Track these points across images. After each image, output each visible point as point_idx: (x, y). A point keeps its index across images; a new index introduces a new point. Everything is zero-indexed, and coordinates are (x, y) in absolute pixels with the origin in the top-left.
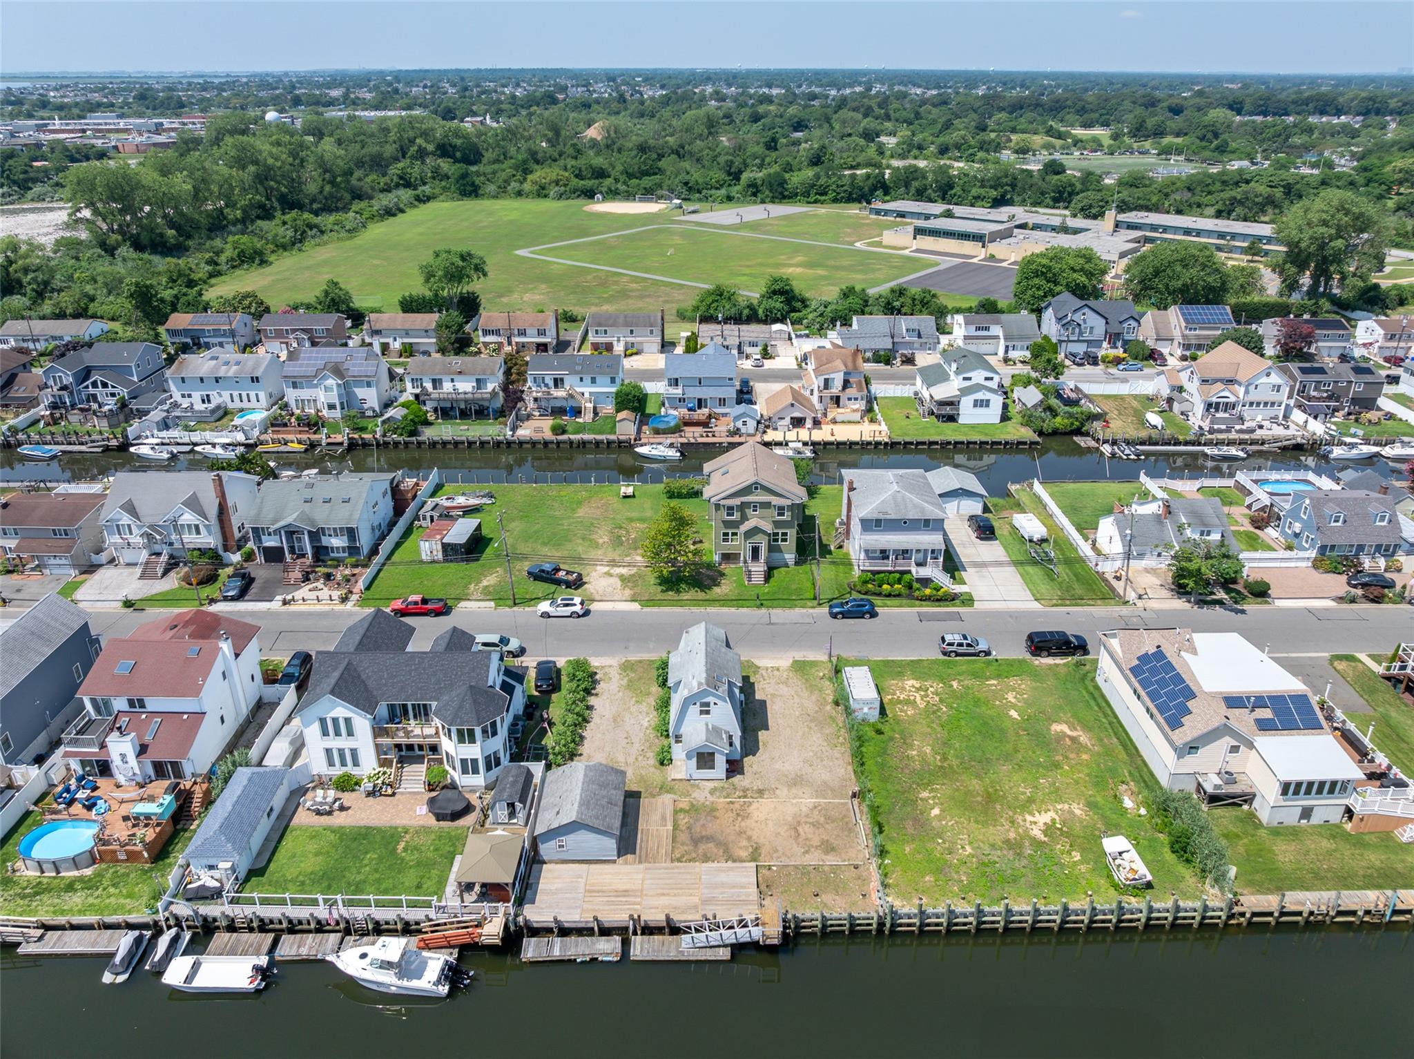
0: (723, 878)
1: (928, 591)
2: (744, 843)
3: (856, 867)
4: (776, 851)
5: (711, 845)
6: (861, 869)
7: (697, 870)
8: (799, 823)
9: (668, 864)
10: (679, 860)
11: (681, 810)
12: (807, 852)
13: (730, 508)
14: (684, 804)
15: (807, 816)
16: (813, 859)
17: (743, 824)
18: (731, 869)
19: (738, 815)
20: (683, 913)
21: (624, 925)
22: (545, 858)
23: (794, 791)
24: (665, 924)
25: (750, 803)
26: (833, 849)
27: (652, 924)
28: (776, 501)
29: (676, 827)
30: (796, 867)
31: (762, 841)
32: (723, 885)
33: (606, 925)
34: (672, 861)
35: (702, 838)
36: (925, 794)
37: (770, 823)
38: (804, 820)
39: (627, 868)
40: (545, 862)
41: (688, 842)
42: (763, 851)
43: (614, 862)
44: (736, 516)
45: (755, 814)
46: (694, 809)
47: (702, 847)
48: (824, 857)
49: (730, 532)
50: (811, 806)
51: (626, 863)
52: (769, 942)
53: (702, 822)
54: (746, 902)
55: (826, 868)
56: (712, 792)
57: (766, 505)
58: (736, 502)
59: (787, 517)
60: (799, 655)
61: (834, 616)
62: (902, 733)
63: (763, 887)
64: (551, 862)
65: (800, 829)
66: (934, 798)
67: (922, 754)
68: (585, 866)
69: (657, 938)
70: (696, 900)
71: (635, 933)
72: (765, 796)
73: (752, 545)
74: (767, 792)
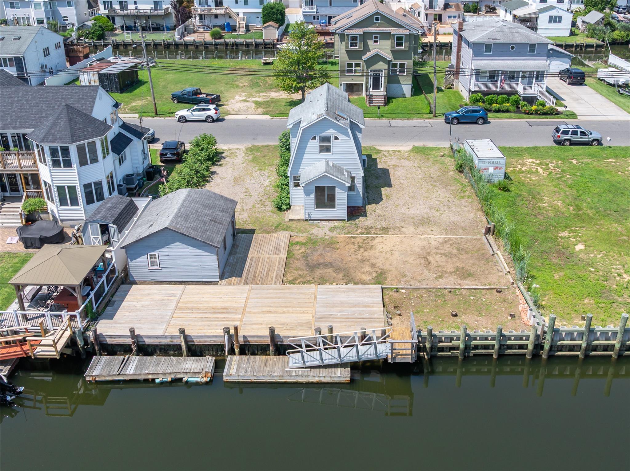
0: (342, 297)
1: (534, 107)
2: (368, 269)
3: (499, 291)
4: (405, 276)
5: (330, 270)
6: (506, 293)
7: (312, 291)
8: (429, 254)
9: (279, 285)
10: (291, 282)
11: (297, 243)
12: (440, 277)
13: (354, 39)
14: (301, 238)
15: (437, 248)
16: (449, 282)
17: (366, 254)
18: (354, 290)
19: (360, 247)
20: (292, 329)
21: (218, 341)
22: (136, 278)
23: (421, 229)
24: (268, 341)
25: (374, 239)
26: (470, 276)
27: (253, 341)
28: (394, 31)
29: (290, 255)
30: (429, 290)
31: (387, 267)
32: (342, 304)
33: (197, 342)
34: (283, 283)
35: (319, 265)
36: (565, 234)
37: (397, 254)
38: (434, 251)
39: (231, 288)
40: (135, 283)
41: (302, 267)
42: (390, 276)
43: (216, 283)
44: (359, 47)
45: (380, 247)
46: (312, 242)
47: (318, 272)
48: (460, 282)
49: (354, 62)
50: (441, 241)
51: (230, 284)
52: (399, 360)
53: (319, 252)
54: (370, 320)
55: (464, 292)
56: (332, 230)
57: (386, 36)
58: (359, 31)
59: (405, 47)
60: (419, 144)
61: (450, 123)
62: (529, 192)
63: (391, 307)
64: (143, 283)
65: (430, 258)
66: (575, 236)
67: (553, 206)
68: (181, 287)
69: (259, 359)
70: (309, 317)
71: (232, 352)
72: (390, 233)
73: (373, 74)
74: (392, 230)
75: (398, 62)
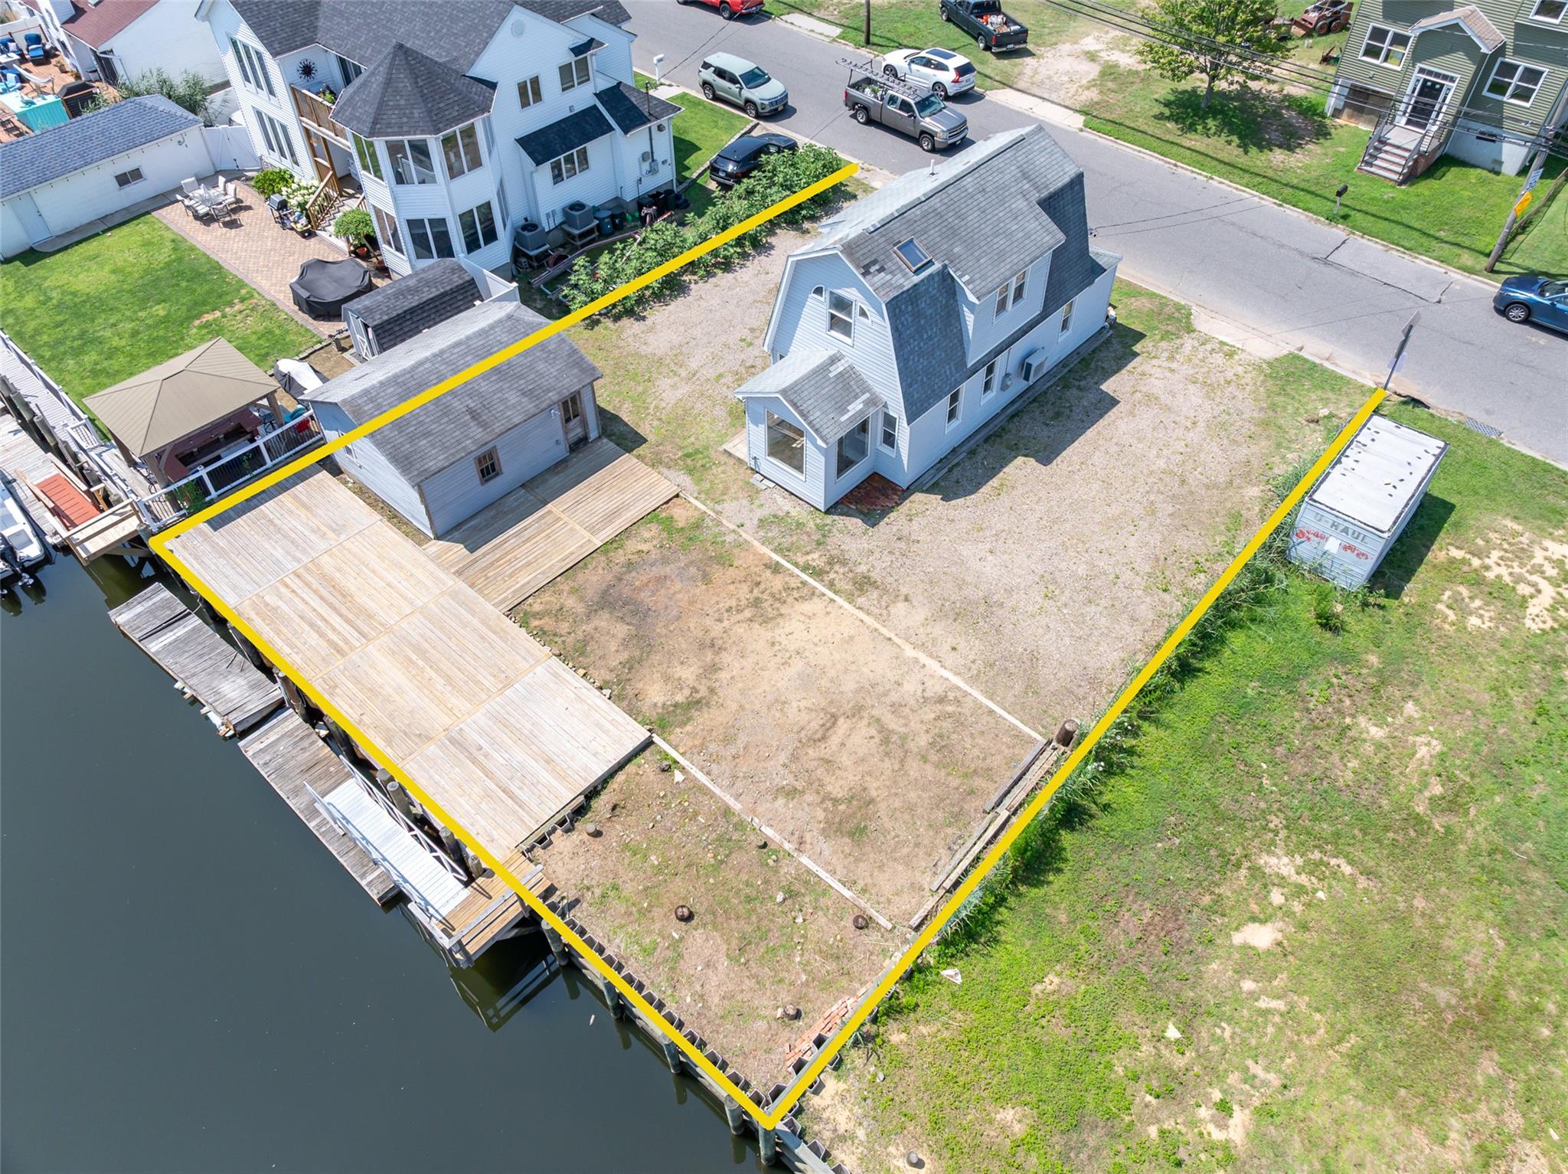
0: (549, 717)
2: (689, 672)
3: (863, 923)
5: (619, 630)
6: (871, 938)
10: (526, 620)
11: (665, 521)
14: (689, 511)
15: (896, 708)
16: (783, 823)
17: (739, 630)
18: (587, 713)
19: (753, 604)
23: (938, 629)
25: (810, 597)
26: (858, 834)
29: (610, 547)
31: (728, 693)
35: (626, 603)
36: (1281, 864)
37: (797, 666)
38: (876, 712)
41: (590, 591)
42: (700, 721)
43: (423, 541)
45: (792, 626)
46: (690, 534)
47: (600, 623)
48: (813, 837)
50: (935, 689)
51: (438, 560)
53: (667, 570)
55: (782, 872)
56: (767, 521)
60: (1315, 348)
61: (1504, 307)
62: (1395, 660)
65: (843, 726)
66: (1300, 890)
67: (1396, 749)
68: (374, 517)
72: (861, 601)
73: (1426, 81)
74: (875, 594)
75: (1523, 64)
